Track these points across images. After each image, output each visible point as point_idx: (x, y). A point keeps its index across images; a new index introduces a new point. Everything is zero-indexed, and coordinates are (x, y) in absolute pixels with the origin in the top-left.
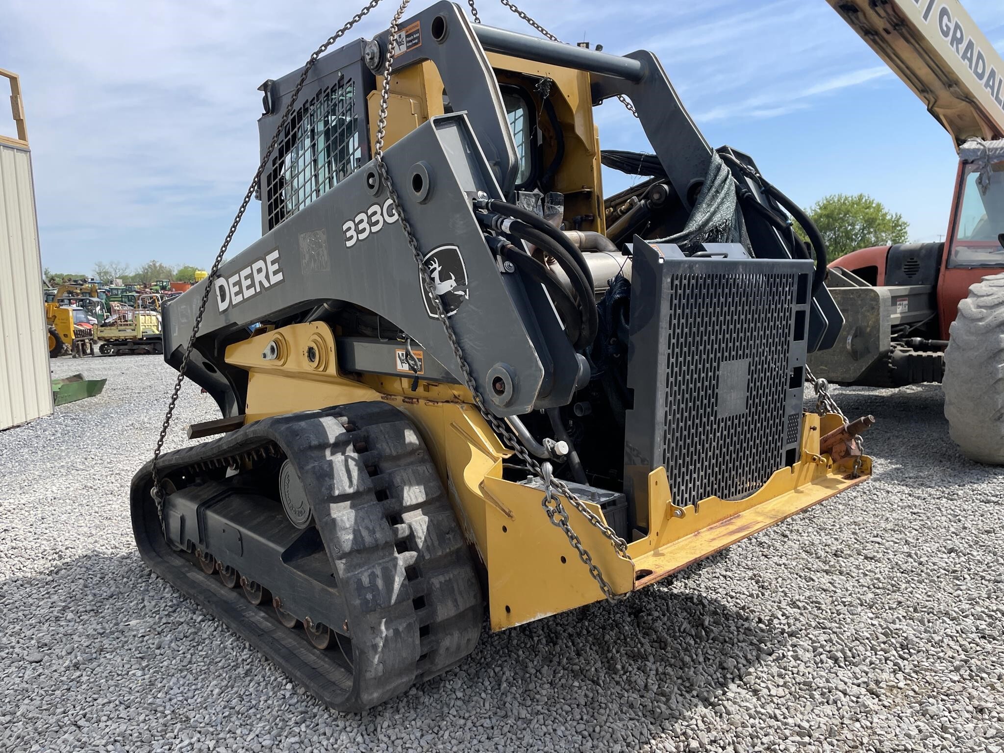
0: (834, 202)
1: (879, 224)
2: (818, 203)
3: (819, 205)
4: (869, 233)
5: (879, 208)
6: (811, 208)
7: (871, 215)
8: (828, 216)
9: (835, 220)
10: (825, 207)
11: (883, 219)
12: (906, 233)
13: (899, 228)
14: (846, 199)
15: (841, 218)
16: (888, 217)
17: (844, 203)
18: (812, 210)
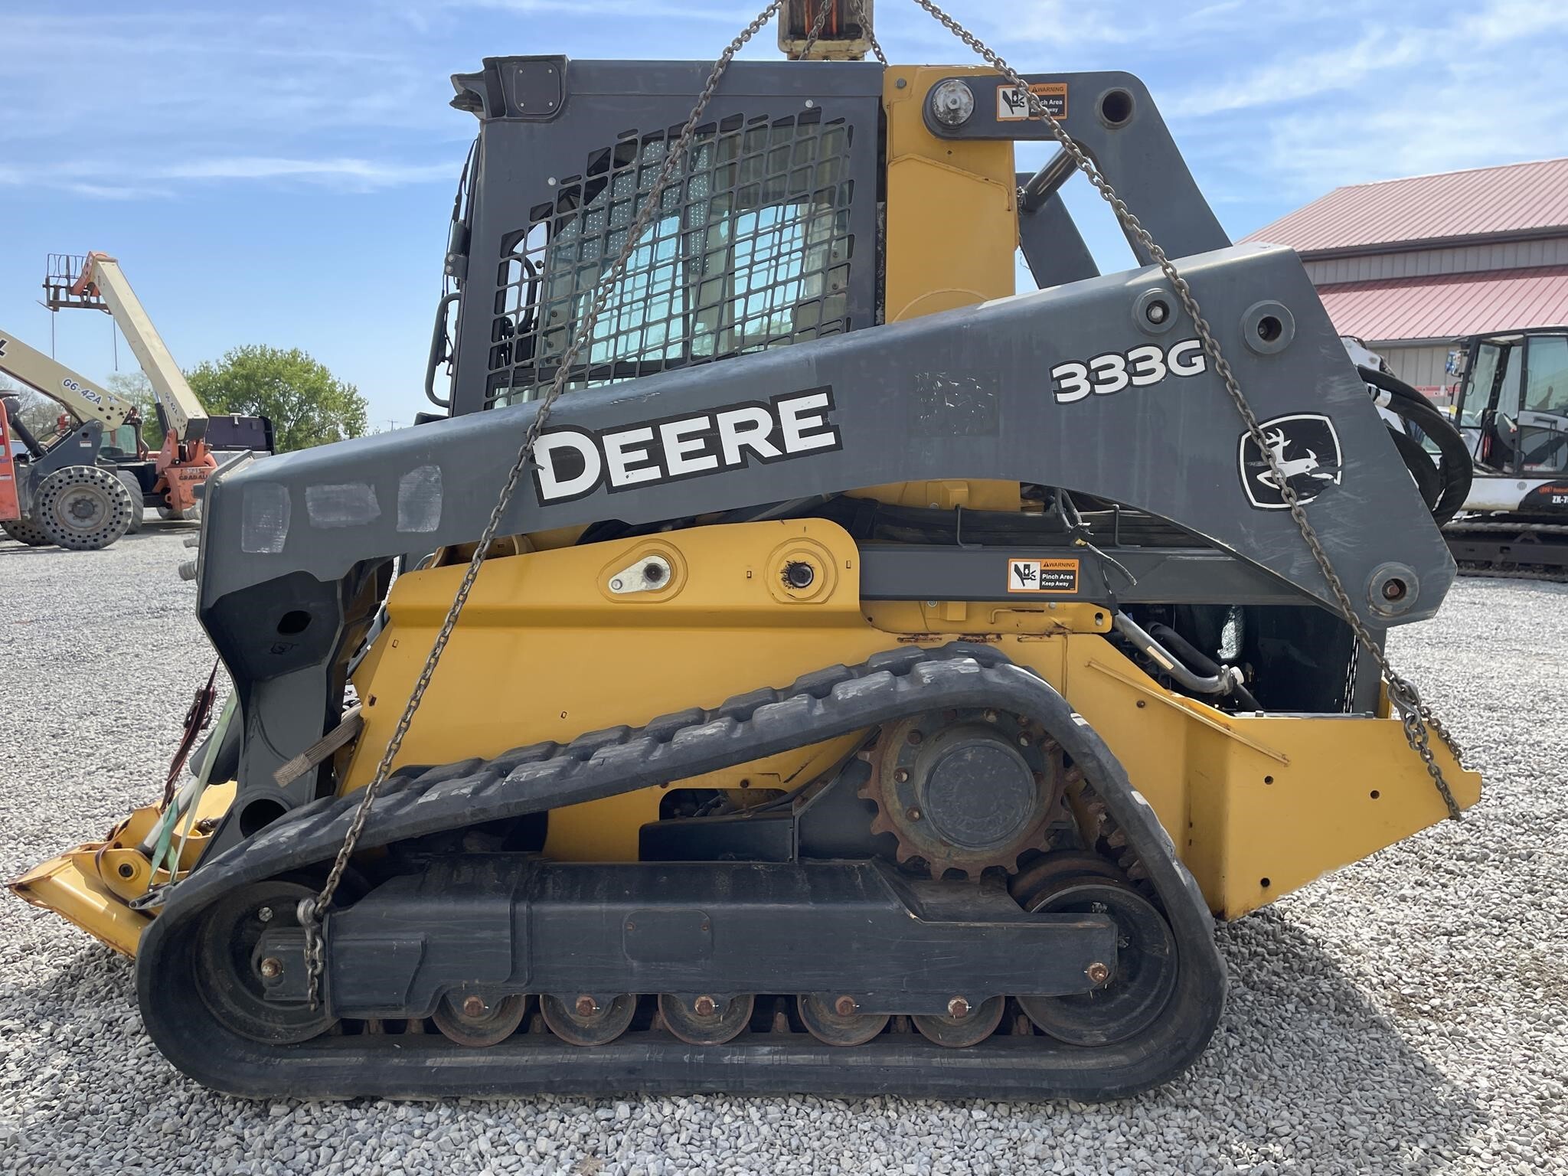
0: (255, 355)
1: (326, 399)
2: (228, 356)
3: (231, 359)
4: (312, 409)
5: (323, 374)
6: (217, 361)
7: (314, 382)
8: (246, 378)
9: (259, 385)
10: (240, 363)
11: (333, 392)
12: (364, 414)
13: (354, 406)
14: (274, 353)
15: (267, 383)
16: (339, 390)
17: (271, 361)
18: (220, 366)
